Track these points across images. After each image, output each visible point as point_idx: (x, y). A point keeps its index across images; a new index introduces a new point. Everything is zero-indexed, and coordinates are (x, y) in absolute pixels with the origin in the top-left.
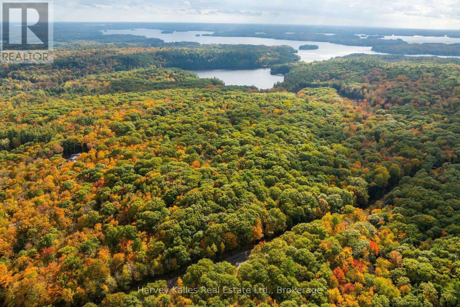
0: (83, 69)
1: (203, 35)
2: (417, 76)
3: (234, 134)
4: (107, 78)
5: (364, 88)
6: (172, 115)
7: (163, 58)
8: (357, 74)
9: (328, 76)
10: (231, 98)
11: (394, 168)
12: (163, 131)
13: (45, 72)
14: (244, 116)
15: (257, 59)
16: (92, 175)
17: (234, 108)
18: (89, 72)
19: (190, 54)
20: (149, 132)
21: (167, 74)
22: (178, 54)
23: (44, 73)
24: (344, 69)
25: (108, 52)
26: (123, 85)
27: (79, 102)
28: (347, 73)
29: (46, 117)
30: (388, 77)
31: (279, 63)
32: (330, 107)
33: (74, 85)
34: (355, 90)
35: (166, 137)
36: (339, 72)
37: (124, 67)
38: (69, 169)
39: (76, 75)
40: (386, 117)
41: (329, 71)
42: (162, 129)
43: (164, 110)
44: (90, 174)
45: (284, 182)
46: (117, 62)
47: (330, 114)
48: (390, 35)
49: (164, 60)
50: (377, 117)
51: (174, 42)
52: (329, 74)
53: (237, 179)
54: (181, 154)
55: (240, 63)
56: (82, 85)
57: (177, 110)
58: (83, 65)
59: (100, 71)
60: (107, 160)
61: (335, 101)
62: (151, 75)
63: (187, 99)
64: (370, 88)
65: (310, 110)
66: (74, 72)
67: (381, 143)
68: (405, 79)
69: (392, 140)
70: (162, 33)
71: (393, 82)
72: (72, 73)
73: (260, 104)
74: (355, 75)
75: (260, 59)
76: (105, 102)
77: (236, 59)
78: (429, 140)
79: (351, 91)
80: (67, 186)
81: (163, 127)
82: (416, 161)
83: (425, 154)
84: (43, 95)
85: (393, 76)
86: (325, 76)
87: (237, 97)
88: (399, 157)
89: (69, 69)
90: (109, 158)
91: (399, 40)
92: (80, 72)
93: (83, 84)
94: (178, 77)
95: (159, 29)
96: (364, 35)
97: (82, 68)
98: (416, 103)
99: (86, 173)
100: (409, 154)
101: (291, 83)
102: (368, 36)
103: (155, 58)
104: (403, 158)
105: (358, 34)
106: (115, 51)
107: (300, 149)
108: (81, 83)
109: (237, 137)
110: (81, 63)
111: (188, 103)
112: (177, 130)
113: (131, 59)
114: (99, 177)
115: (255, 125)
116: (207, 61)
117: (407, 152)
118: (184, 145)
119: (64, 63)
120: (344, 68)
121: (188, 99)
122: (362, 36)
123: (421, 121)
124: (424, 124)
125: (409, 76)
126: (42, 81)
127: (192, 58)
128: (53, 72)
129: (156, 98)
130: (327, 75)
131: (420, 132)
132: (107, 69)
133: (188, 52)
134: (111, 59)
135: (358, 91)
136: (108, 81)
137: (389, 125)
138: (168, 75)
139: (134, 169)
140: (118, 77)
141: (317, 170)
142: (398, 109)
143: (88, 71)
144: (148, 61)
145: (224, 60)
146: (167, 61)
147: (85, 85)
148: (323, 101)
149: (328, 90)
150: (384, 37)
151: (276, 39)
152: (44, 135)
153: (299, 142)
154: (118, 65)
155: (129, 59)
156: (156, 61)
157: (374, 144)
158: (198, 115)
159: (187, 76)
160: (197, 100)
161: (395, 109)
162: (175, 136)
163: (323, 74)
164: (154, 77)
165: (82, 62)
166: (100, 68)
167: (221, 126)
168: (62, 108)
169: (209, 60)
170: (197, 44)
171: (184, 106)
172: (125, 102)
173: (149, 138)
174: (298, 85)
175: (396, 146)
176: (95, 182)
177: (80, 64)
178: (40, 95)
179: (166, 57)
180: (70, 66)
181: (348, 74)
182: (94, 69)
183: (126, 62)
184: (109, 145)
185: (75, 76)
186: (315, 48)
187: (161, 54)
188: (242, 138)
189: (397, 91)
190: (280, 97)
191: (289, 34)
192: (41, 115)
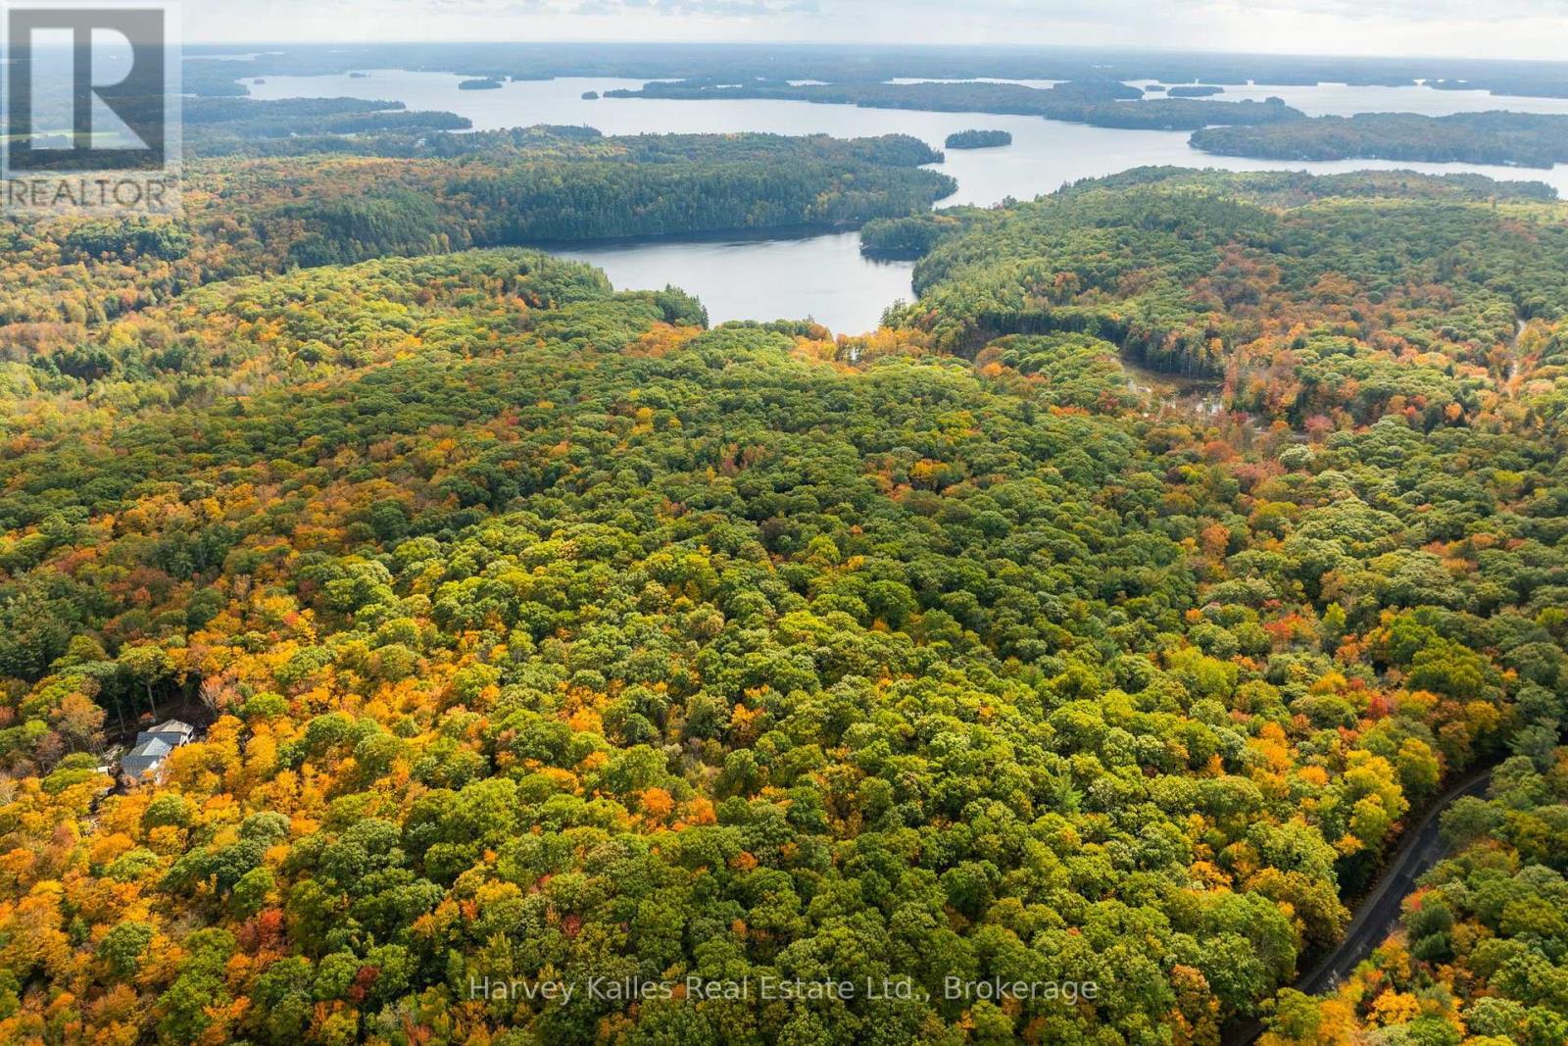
0: (179, 262)
1: (607, 95)
2: (1383, 279)
3: (790, 622)
4: (271, 305)
5: (1211, 334)
6: (529, 508)
7: (474, 203)
8: (1176, 273)
9: (1073, 280)
10: (749, 410)
11: (1418, 758)
12: (505, 604)
13: (34, 275)
14: (810, 508)
15: (809, 198)
16: (231, 884)
17: (765, 467)
18: (204, 270)
19: (572, 188)
20: (451, 609)
21: (495, 279)
22: (529, 189)
23: (32, 280)
24: (1127, 250)
25: (270, 185)
26: (332, 337)
27: (167, 446)
28: (1140, 266)
29: (34, 536)
30: (1283, 280)
31: (890, 215)
32: (1111, 438)
33: (146, 334)
34: (1182, 343)
35: (521, 637)
36: (1113, 264)
37: (334, 247)
38: (128, 842)
39: (154, 287)
40: (1325, 485)
41: (1076, 260)
42: (501, 595)
43: (500, 483)
44: (220, 881)
45: (1026, 890)
46: (306, 230)
47: (1117, 469)
48: (1240, 81)
49: (479, 211)
50: (1293, 484)
51: (509, 128)
52: (1077, 270)
53: (838, 900)
54: (589, 749)
55: (750, 216)
56: (178, 336)
57: (547, 481)
58: (179, 246)
59: (243, 267)
60: (287, 778)
61: (1123, 403)
62: (434, 286)
63: (582, 424)
64: (1230, 332)
65: (1044, 455)
66: (145, 274)
67: (1334, 616)
68: (1345, 292)
69: (1369, 600)
70: (464, 86)
71: (1308, 306)
72: (140, 279)
73: (859, 436)
74: (1170, 274)
75: (820, 199)
76: (265, 439)
77: (735, 200)
78: (1508, 601)
79: (1166, 349)
80: (120, 953)
81: (503, 585)
82: (1486, 711)
83: (1510, 674)
84: (26, 386)
85: (1300, 279)
86: (1065, 280)
87: (768, 400)
88: (1417, 695)
89: (126, 263)
90: (296, 765)
91: (1275, 102)
92: (167, 275)
93: (182, 328)
94: (535, 290)
95: (450, 70)
96: (1155, 83)
97: (175, 256)
98: (1411, 409)
99: (204, 872)
100: (1454, 679)
101: (949, 314)
102: (1169, 87)
103: (444, 206)
104: (1434, 698)
105: (1135, 78)
106: (295, 181)
107: (1052, 683)
108: (173, 324)
109: (804, 639)
110: (169, 239)
111: (588, 443)
112: (561, 595)
113: (358, 215)
114: (259, 891)
115: (860, 559)
116: (635, 214)
117: (1446, 674)
118: (595, 687)
119: (104, 238)
120: (1126, 243)
121: (589, 425)
122: (1151, 89)
123: (1456, 503)
124: (1469, 520)
125: (1358, 279)
126: (24, 318)
127: (577, 204)
128: (66, 275)
129: (462, 414)
130: (1069, 275)
131: (1466, 565)
132: (271, 257)
133: (565, 181)
134: (284, 221)
135: (1191, 348)
136: (276, 316)
137: (1345, 528)
138: (499, 283)
139: (405, 842)
140: (311, 297)
141: (1136, 798)
142: (1358, 441)
143: (198, 270)
144: (421, 220)
145: (695, 205)
146: (488, 218)
147: (187, 334)
148: (1081, 402)
149: (1088, 346)
150: (1221, 91)
151: (860, 105)
152: (23, 646)
153: (1041, 645)
154: (310, 242)
155: (350, 217)
156: (450, 219)
157: (1309, 624)
158: (636, 509)
159: (567, 285)
160: (621, 424)
161: (1346, 444)
162: (553, 631)
163: (1056, 271)
164: (445, 294)
165: (174, 234)
166: (245, 254)
167: (733, 573)
168: (98, 481)
169: (640, 209)
170: (588, 135)
171: (576, 460)
172: (344, 440)
173: (451, 638)
174: (973, 320)
175: (1396, 638)
176: (242, 921)
177: (167, 244)
178: (12, 390)
179: (483, 199)
180: (131, 250)
181: (1143, 271)
182: (220, 259)
183: (339, 228)
184: (293, 690)
185: (148, 292)
186: (999, 140)
187: (465, 189)
188: (821, 644)
189: (1333, 352)
190: (923, 394)
191: (907, 87)
192: (11, 520)
